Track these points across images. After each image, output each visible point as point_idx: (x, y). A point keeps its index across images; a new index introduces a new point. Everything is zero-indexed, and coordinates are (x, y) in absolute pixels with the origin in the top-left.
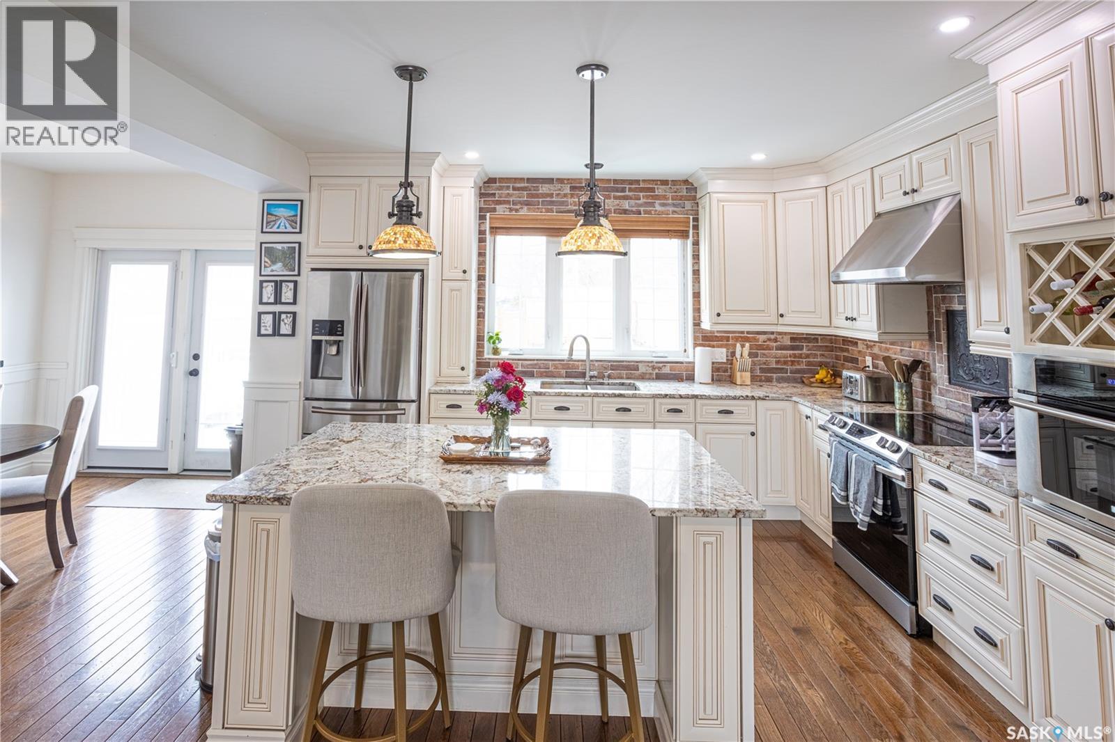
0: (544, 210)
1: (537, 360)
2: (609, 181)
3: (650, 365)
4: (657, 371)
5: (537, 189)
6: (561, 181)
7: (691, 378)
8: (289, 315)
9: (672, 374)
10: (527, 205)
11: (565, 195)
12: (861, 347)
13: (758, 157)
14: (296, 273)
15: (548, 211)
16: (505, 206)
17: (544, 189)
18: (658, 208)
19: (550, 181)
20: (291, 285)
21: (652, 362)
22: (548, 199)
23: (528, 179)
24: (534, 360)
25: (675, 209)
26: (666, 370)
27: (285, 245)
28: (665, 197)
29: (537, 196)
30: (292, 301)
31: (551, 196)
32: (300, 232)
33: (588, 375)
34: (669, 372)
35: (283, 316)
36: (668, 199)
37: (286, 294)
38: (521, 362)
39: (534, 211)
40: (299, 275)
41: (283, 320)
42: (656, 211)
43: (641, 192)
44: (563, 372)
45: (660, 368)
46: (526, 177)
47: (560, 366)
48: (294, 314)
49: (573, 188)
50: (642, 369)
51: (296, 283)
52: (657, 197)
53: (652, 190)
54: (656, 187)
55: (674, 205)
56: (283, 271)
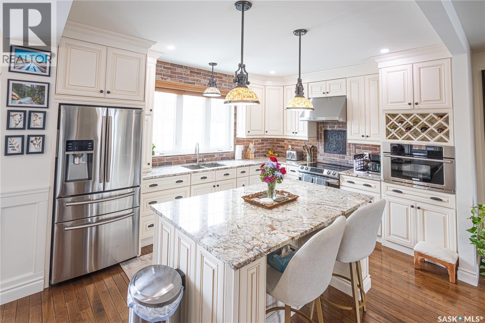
0: (178, 81)
1: (174, 156)
2: (205, 71)
3: (219, 154)
4: (221, 156)
5: (175, 69)
6: (186, 67)
7: (234, 158)
8: (38, 138)
9: (226, 157)
10: (170, 77)
11: (188, 75)
12: (286, 142)
13: (273, 72)
14: (45, 105)
15: (180, 81)
16: (159, 76)
17: (179, 70)
18: (224, 86)
19: (181, 67)
20: (41, 115)
21: (219, 153)
22: (180, 76)
23: (171, 64)
24: (172, 156)
25: (229, 87)
26: (224, 156)
27: (35, 84)
28: (225, 82)
29: (175, 73)
30: (42, 127)
31: (182, 74)
32: (49, 76)
33: (198, 161)
34: (225, 156)
35: (32, 139)
36: (226, 83)
37: (35, 122)
38: (165, 158)
39: (174, 81)
40: (48, 107)
41: (32, 142)
42: (222, 87)
43: (218, 78)
44: (185, 160)
45: (222, 155)
46: (170, 62)
47: (184, 158)
48: (43, 136)
49: (191, 72)
50: (216, 156)
51: (45, 113)
52: (222, 81)
53: (221, 78)
54: (223, 77)
55: (229, 86)
56: (32, 104)
